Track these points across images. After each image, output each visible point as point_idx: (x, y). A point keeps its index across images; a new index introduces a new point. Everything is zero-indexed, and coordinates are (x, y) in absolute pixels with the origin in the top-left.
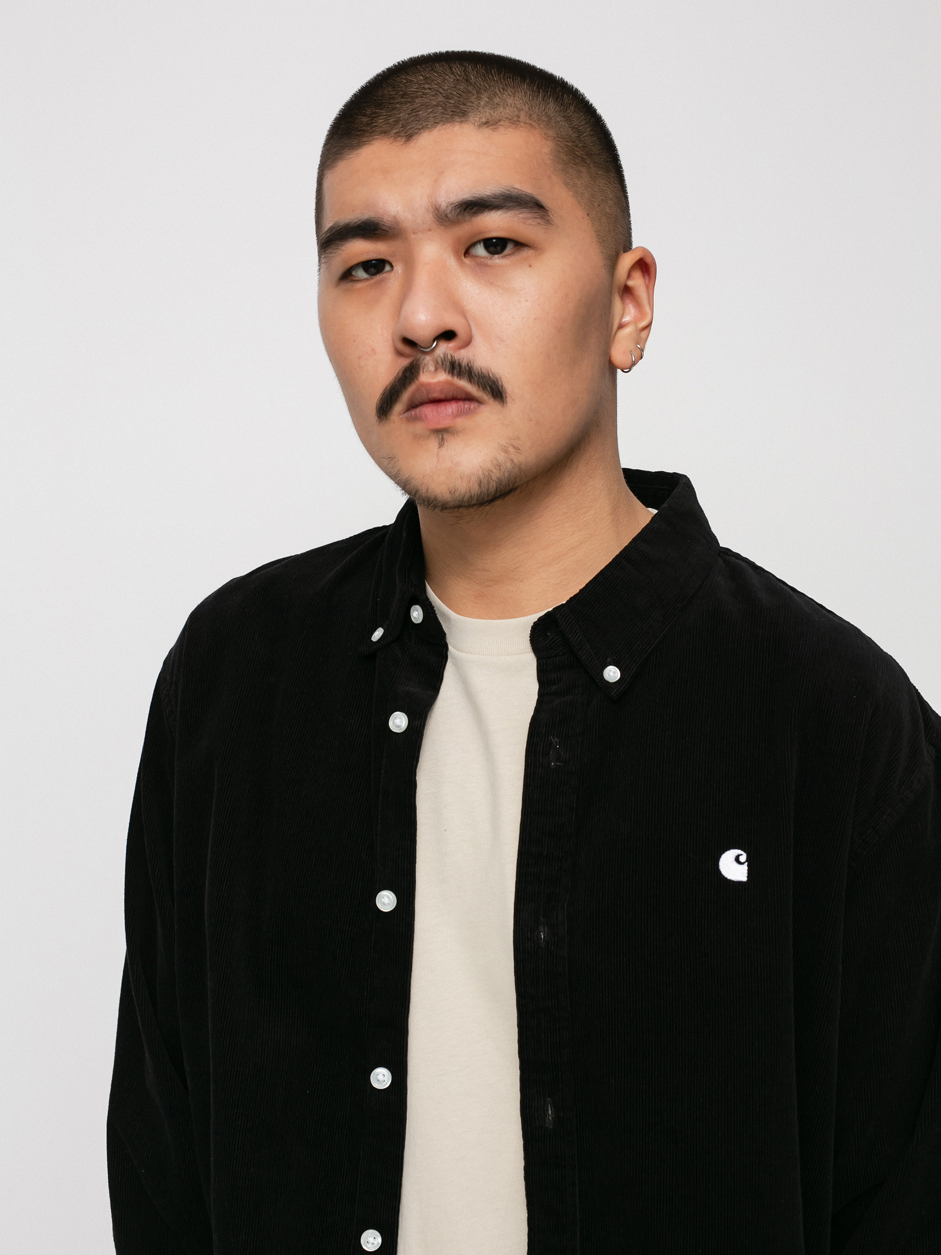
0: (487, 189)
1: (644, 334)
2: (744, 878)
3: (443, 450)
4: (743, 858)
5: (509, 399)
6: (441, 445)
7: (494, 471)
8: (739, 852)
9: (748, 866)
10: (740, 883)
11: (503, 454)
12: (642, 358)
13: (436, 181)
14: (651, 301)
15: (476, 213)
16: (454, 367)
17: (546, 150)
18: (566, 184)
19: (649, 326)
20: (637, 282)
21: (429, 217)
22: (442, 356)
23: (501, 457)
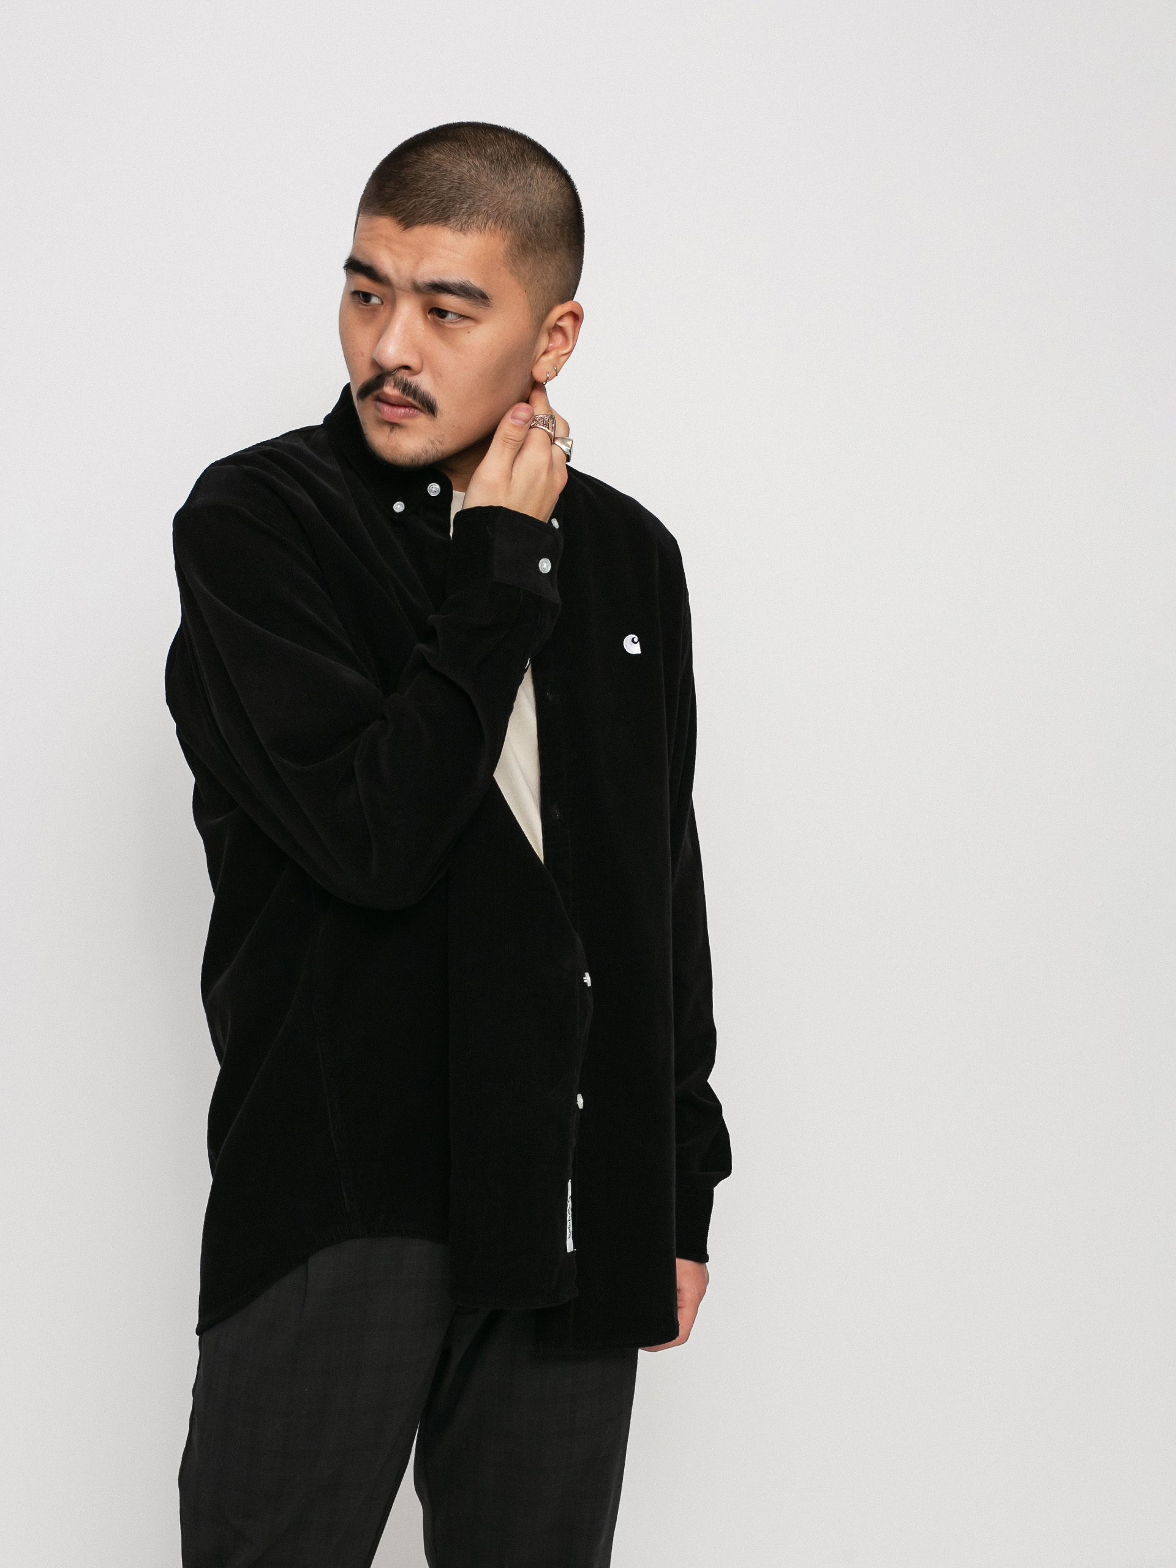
0: (453, 277)
1: (564, 358)
2: (639, 652)
3: (393, 435)
4: (636, 640)
5: (438, 413)
6: (391, 431)
7: (423, 455)
8: (634, 636)
9: (640, 643)
10: (637, 655)
11: (431, 445)
12: (557, 375)
13: (417, 263)
14: (576, 337)
15: (439, 292)
16: (406, 388)
17: (502, 249)
18: (511, 272)
19: (569, 353)
20: (567, 323)
21: (409, 286)
22: (400, 378)
23: (429, 447)
